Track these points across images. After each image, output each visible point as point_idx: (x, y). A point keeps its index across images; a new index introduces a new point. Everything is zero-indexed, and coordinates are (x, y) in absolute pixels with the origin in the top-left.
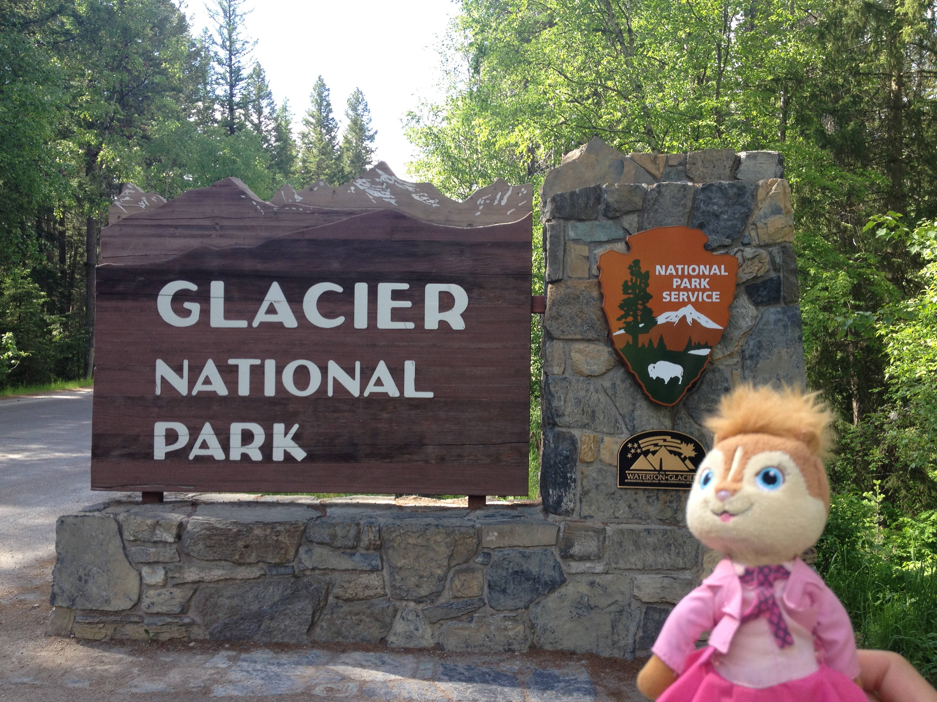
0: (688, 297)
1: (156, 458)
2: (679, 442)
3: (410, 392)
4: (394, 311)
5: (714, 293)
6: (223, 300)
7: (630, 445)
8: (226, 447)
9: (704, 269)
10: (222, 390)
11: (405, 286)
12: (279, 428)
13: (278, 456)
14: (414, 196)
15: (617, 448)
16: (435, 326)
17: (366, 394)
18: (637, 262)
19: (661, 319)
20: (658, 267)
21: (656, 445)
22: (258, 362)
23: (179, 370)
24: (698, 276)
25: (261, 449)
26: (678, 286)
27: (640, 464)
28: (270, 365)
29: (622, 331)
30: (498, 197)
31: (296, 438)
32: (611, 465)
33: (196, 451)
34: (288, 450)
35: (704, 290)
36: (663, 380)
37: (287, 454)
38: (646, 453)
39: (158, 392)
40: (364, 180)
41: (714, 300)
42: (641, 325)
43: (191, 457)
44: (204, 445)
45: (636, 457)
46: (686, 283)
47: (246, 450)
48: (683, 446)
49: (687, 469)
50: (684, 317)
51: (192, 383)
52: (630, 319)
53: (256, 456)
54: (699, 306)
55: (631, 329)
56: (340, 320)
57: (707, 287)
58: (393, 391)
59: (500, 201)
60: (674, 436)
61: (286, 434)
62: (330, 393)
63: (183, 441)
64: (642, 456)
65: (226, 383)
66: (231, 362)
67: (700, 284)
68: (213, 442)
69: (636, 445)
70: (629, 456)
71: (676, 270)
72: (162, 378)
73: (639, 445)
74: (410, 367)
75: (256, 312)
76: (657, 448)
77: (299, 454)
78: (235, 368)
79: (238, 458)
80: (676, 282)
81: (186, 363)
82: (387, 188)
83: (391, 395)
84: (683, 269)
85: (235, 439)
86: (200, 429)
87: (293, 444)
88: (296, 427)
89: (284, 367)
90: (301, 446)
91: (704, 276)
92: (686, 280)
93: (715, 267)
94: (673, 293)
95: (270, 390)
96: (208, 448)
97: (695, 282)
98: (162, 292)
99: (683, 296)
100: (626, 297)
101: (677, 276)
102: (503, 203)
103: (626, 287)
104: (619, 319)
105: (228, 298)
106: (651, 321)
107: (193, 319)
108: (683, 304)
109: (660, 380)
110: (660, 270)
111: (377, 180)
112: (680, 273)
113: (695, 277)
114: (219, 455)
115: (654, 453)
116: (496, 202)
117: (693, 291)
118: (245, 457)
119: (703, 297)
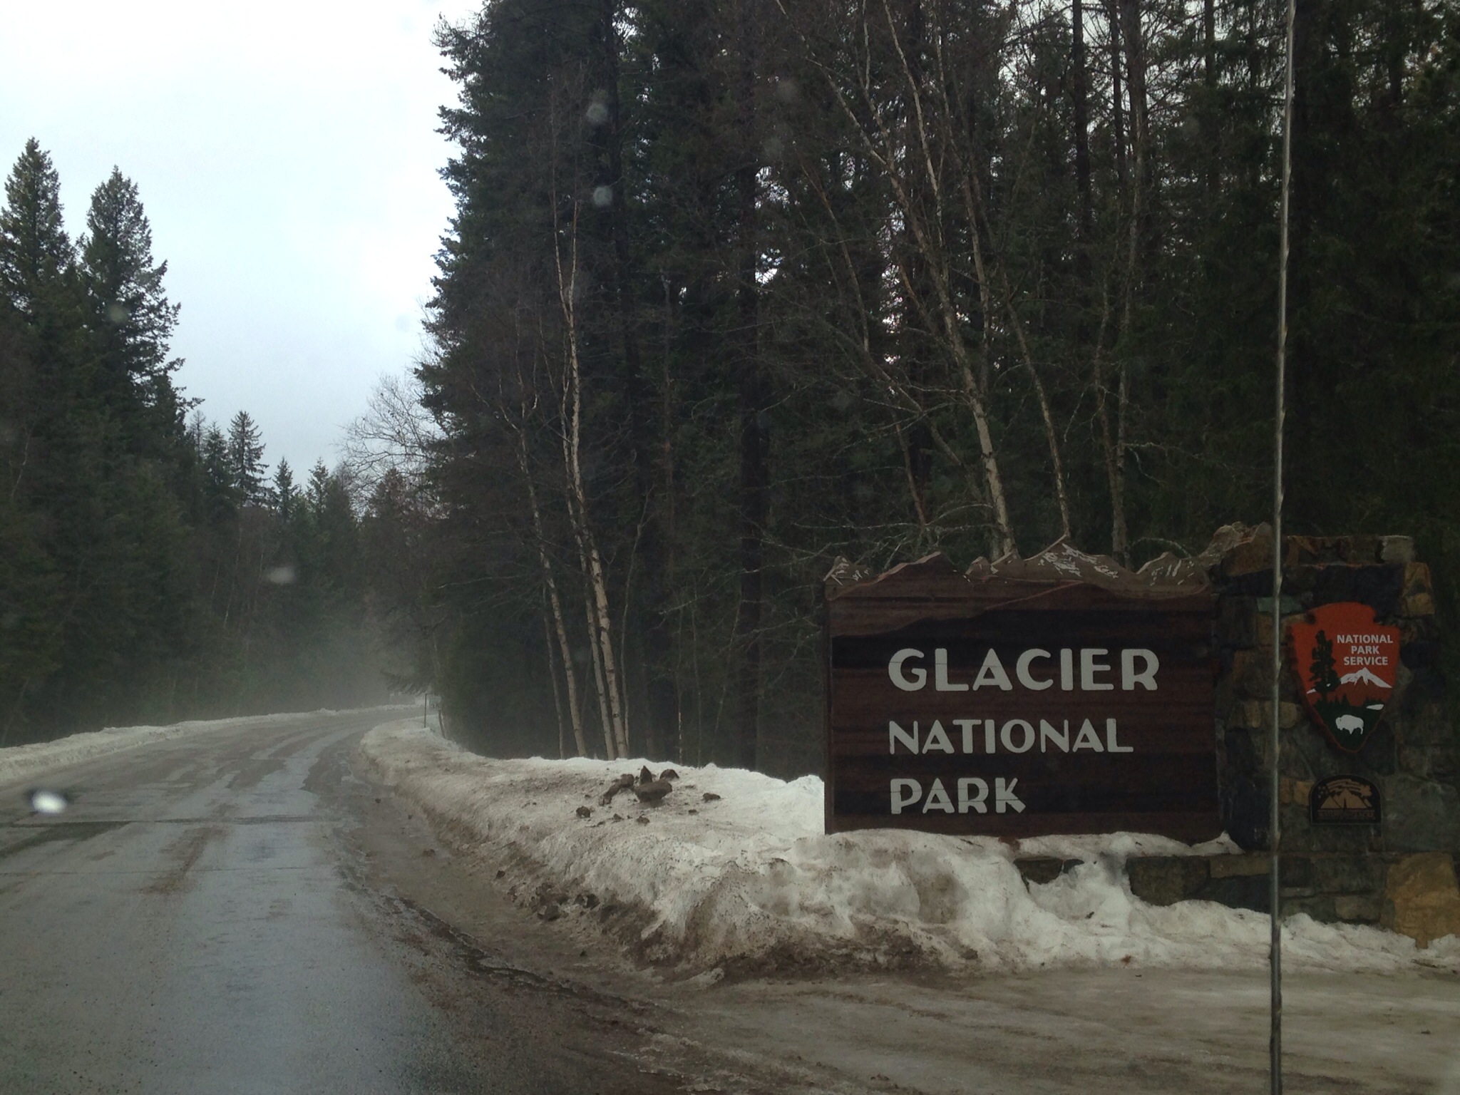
0: (1364, 661)
1: (893, 812)
2: (1357, 783)
3: (1113, 747)
4: (1095, 673)
5: (1384, 658)
6: (946, 666)
7: (1319, 788)
8: (954, 800)
9: (1374, 638)
10: (949, 749)
11: (1104, 652)
12: (1000, 782)
13: (1000, 808)
14: (1096, 567)
15: (1307, 791)
16: (1131, 687)
17: (1075, 750)
18: (1322, 633)
19: (1344, 680)
20: (1339, 637)
21: (1340, 787)
22: (979, 722)
23: (909, 731)
24: (1370, 644)
25: (985, 802)
26: (1356, 652)
27: (1329, 803)
28: (990, 725)
29: (1314, 690)
30: (1170, 569)
31: (1014, 792)
32: (1302, 806)
33: (929, 805)
34: (1010, 802)
35: (1376, 656)
36: (1348, 731)
37: (1008, 807)
38: (1333, 794)
39: (892, 751)
40: (1052, 554)
41: (1384, 664)
42: (1328, 685)
43: (925, 811)
44: (936, 800)
45: (1324, 797)
46: (1361, 650)
47: (971, 803)
48: (1362, 787)
49: (1365, 807)
50: (1362, 678)
51: (922, 743)
52: (1319, 680)
53: (982, 808)
54: (1373, 669)
55: (1320, 688)
56: (1049, 683)
57: (1378, 653)
58: (1099, 748)
59: (1171, 573)
60: (1354, 779)
61: (1006, 789)
62: (1043, 749)
63: (916, 796)
64: (1330, 798)
65: (953, 743)
66: (956, 722)
67: (1372, 650)
68: (943, 796)
69: (1324, 788)
70: (1320, 797)
71: (1353, 638)
72: (896, 738)
73: (1327, 788)
74: (1111, 725)
75: (975, 676)
76: (1341, 790)
77: (1019, 806)
78: (960, 727)
79: (966, 811)
80: (1354, 649)
81: (916, 724)
82: (1072, 560)
83: (1096, 750)
84: (1358, 638)
85: (963, 794)
86: (931, 784)
87: (1013, 797)
88: (1015, 781)
89: (1001, 727)
90: (1020, 799)
91: (1375, 644)
92: (1361, 647)
93: (1383, 636)
94: (1352, 658)
95: (990, 748)
96: (939, 802)
97: (1368, 649)
98: (893, 659)
99: (1360, 660)
100: (1315, 661)
101: (1354, 644)
102: (1174, 574)
103: (1314, 653)
104: (1311, 680)
105: (950, 665)
106: (1336, 682)
107: (921, 683)
108: (1360, 667)
109: (1345, 731)
110: (1340, 639)
111: (1064, 553)
112: (1356, 641)
113: (1368, 645)
114: (949, 809)
115: (1339, 794)
116: (1168, 573)
117: (1368, 656)
118: (972, 809)
119: (1375, 661)
